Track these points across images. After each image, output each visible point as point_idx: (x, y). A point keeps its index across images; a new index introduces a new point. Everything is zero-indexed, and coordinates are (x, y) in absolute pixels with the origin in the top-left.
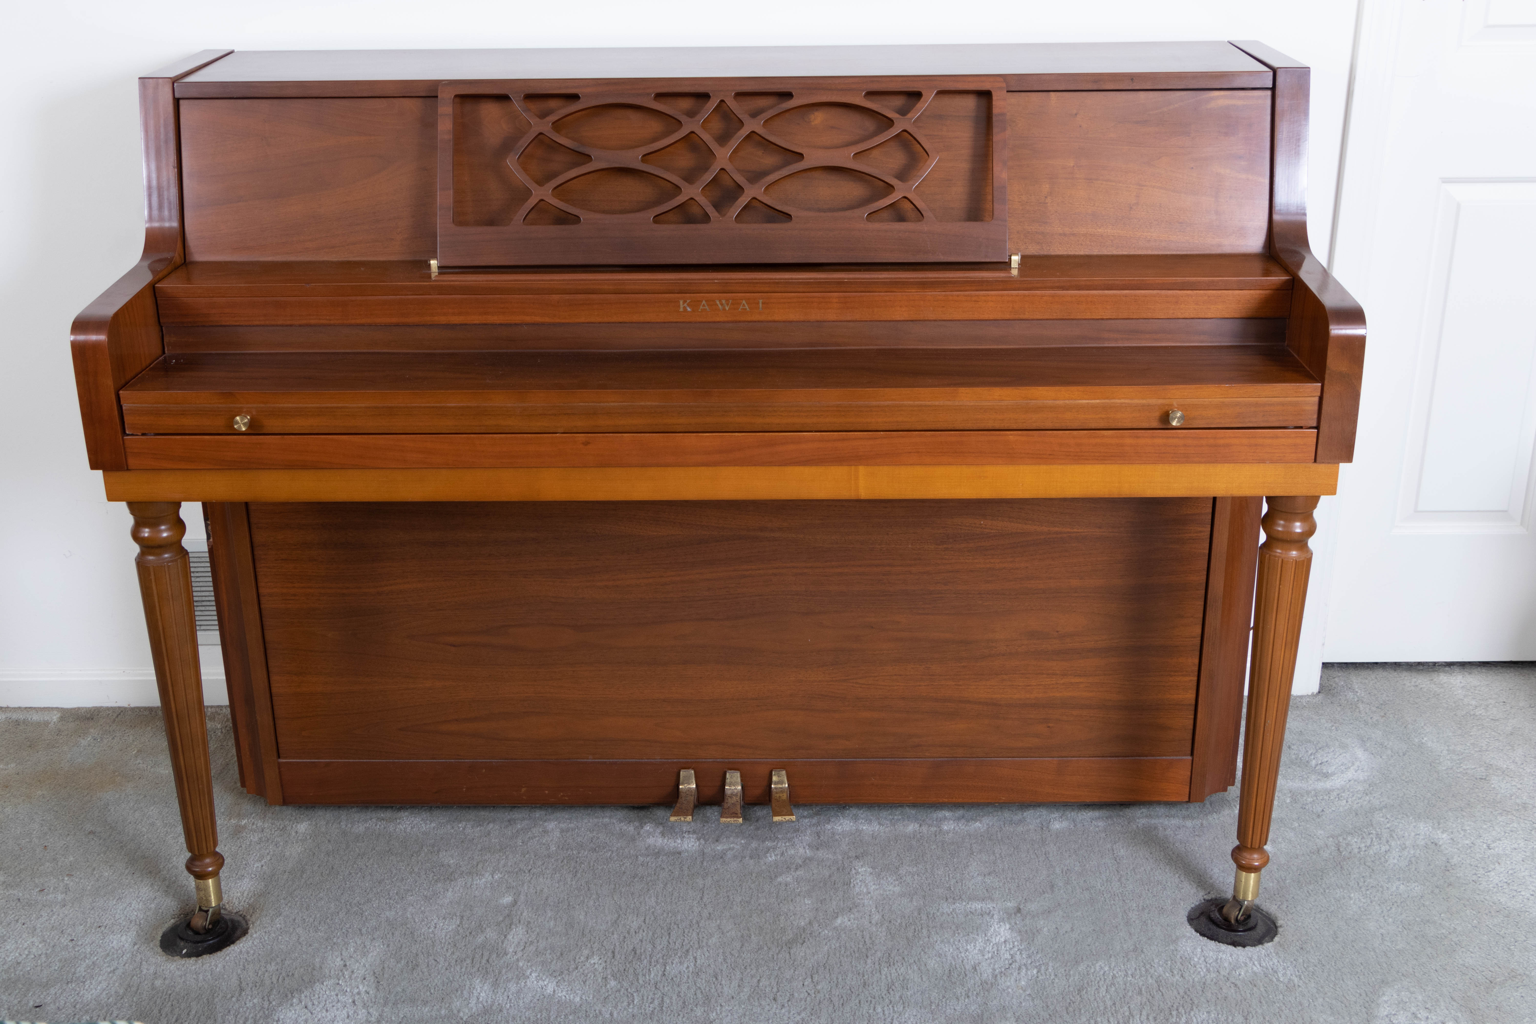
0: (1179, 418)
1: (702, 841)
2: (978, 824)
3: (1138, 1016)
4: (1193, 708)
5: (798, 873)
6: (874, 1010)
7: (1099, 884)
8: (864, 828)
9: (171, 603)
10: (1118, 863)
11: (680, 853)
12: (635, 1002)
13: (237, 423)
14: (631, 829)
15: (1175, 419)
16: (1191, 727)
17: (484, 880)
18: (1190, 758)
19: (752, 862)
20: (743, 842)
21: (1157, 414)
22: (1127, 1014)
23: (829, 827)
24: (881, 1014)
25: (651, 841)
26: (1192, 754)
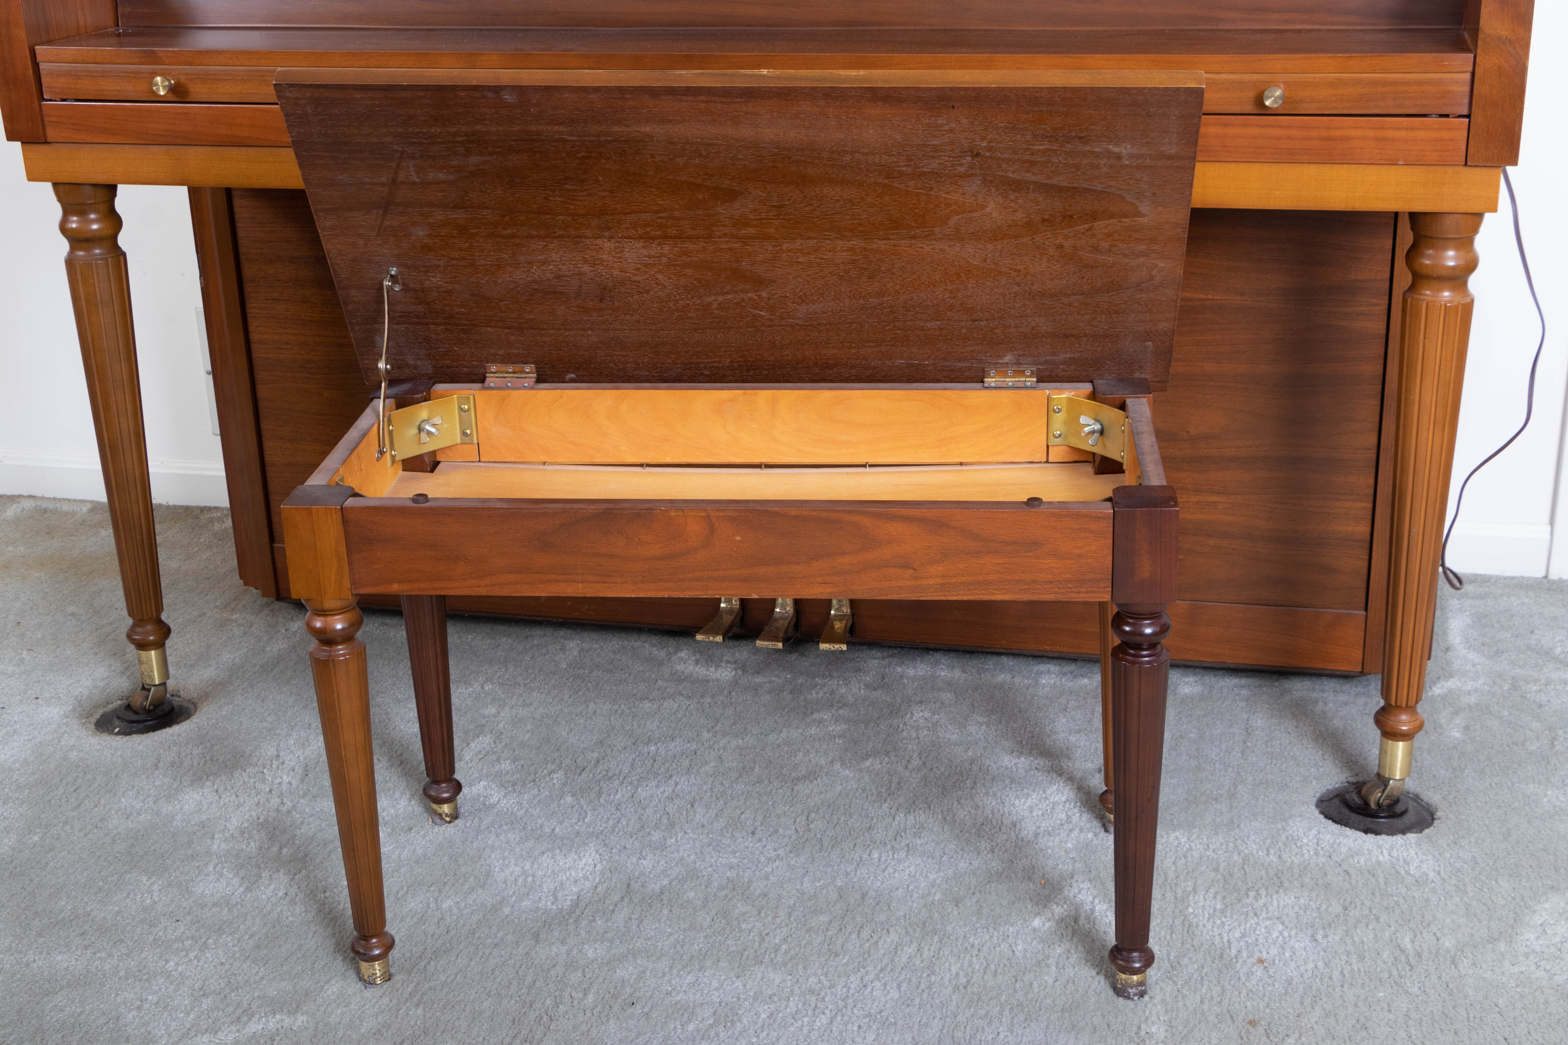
0: (1276, 98)
1: (740, 672)
2: (1085, 681)
3: (1203, 893)
4: (1367, 545)
5: (840, 712)
6: (869, 855)
7: (1214, 754)
8: (943, 674)
9: (100, 309)
10: (1249, 734)
11: (708, 682)
12: (586, 820)
13: (157, 85)
14: (661, 654)
15: (1271, 97)
16: (1365, 571)
17: (471, 689)
18: (1363, 613)
19: (790, 697)
20: (789, 676)
21: (1251, 94)
22: (1190, 889)
23: (899, 670)
24: (876, 860)
25: (680, 667)
26: (1366, 610)
